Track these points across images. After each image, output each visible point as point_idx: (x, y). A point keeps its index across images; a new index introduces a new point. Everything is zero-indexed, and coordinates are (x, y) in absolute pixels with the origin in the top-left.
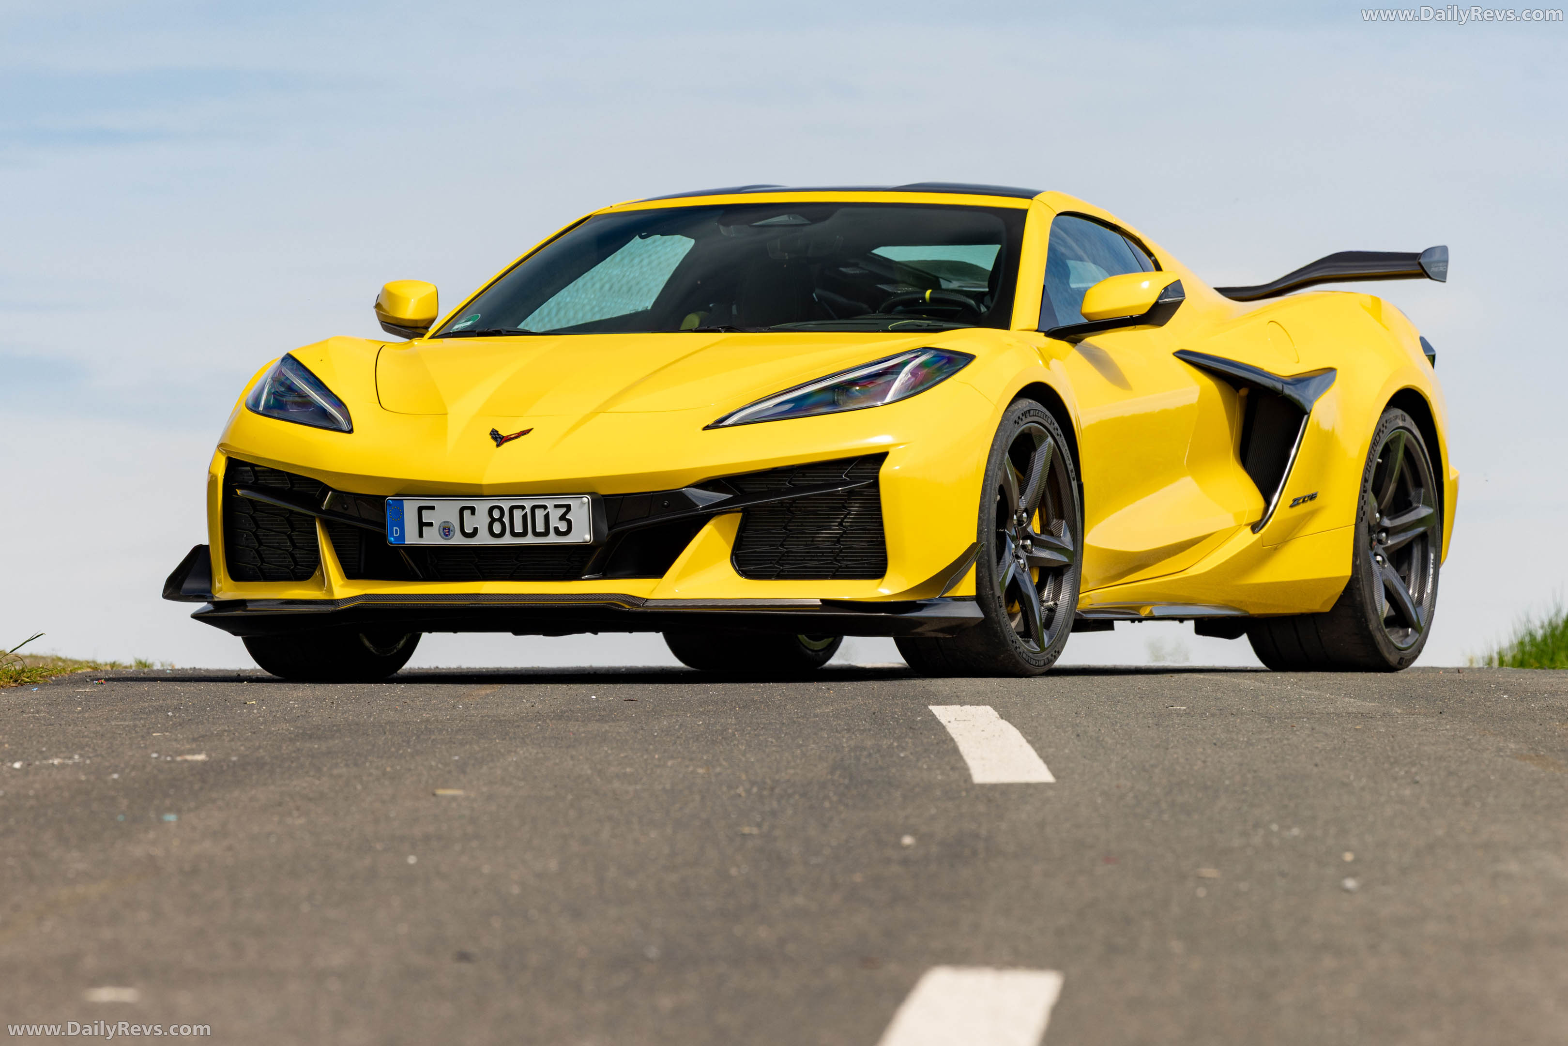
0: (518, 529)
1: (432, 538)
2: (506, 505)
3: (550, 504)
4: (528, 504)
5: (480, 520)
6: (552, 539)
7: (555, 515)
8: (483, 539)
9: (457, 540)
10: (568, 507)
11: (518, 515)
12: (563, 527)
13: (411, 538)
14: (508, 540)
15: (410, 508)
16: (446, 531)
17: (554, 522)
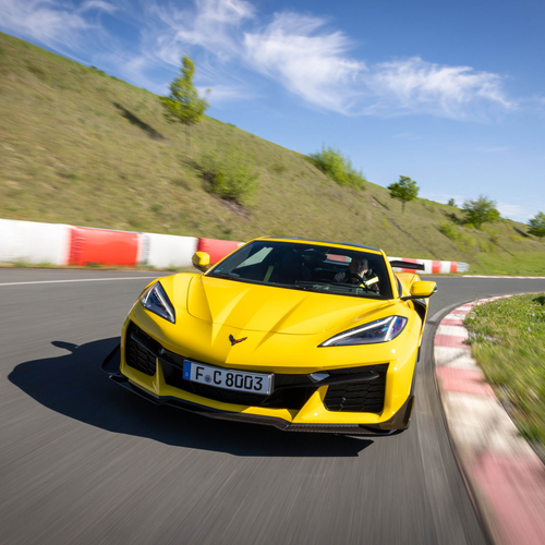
0: (239, 384)
1: (201, 380)
2: (235, 373)
3: (254, 375)
4: (244, 374)
5: (222, 377)
6: (253, 390)
7: (255, 381)
8: (223, 385)
9: (212, 383)
10: (261, 379)
11: (239, 378)
12: (258, 386)
13: (193, 378)
14: (233, 388)
15: (194, 366)
16: (208, 379)
17: (254, 384)
